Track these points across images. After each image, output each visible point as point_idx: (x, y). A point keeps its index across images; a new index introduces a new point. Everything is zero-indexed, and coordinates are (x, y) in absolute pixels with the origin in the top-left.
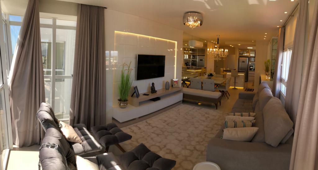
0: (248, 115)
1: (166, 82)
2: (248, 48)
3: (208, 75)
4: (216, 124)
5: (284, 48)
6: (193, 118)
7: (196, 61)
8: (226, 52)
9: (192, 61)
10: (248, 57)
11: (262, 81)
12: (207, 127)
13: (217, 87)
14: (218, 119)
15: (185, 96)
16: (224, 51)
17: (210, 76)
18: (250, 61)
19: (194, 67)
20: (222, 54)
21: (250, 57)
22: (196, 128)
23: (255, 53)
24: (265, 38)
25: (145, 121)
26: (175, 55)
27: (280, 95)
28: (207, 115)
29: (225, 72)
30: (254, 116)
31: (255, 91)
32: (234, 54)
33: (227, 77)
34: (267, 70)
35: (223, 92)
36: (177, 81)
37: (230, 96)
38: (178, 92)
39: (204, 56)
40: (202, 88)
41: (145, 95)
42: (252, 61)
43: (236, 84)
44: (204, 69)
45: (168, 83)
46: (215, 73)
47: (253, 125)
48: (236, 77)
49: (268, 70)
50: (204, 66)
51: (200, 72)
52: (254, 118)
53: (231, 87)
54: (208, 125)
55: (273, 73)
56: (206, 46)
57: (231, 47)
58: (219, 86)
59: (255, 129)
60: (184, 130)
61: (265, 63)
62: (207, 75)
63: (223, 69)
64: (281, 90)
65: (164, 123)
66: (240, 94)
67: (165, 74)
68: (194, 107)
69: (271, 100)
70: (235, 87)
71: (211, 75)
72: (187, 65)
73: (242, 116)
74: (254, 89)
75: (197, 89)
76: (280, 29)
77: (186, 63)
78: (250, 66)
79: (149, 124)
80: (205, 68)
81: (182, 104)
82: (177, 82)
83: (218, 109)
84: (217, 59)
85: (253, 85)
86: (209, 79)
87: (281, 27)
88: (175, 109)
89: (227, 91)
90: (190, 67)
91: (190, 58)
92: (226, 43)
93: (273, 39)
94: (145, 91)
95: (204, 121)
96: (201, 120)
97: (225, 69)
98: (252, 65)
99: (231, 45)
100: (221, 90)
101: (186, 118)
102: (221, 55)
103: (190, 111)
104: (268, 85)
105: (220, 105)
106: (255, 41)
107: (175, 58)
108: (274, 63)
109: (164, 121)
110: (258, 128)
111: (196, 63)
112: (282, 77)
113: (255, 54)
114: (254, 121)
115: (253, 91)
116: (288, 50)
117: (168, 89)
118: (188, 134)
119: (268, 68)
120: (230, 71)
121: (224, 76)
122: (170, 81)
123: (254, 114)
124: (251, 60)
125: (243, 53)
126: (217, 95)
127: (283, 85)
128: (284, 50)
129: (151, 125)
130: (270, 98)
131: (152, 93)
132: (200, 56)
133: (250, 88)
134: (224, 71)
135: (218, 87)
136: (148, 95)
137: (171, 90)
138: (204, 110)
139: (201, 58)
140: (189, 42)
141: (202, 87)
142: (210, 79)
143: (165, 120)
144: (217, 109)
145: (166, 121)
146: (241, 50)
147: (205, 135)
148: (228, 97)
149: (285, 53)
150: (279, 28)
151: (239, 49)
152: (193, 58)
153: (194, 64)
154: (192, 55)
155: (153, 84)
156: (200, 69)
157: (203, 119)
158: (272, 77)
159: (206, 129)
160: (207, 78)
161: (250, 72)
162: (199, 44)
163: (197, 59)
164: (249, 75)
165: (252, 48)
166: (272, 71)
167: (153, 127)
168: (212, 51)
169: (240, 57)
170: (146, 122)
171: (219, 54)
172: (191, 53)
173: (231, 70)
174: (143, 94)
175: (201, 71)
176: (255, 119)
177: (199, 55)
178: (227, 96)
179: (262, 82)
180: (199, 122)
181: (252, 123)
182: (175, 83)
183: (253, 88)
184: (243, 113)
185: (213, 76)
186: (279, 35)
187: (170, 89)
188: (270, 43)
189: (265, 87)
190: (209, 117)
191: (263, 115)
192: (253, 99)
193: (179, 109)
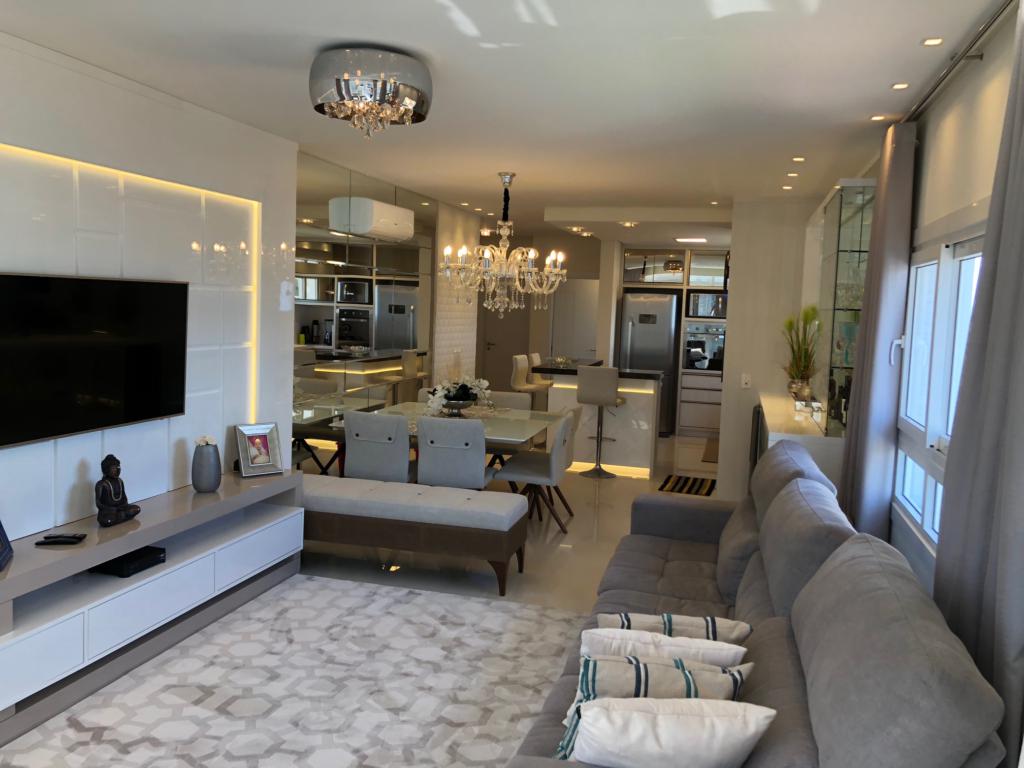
0: (704, 631)
1: (199, 449)
2: (678, 240)
3: (447, 397)
4: (504, 681)
5: (917, 243)
6: (371, 654)
7: (366, 315)
8: (555, 264)
9: (342, 313)
10: (679, 292)
11: (773, 439)
12: (455, 700)
13: (498, 466)
14: (516, 649)
15: (316, 523)
16: (540, 263)
17: (455, 398)
18: (687, 315)
19: (356, 349)
20: (531, 280)
21: (689, 292)
22: (396, 711)
23: (727, 268)
24: (790, 181)
25: (61, 720)
26: (246, 281)
27: (889, 525)
28: (449, 634)
29: (537, 376)
30: (739, 642)
31: (727, 492)
32: (595, 274)
33: (554, 405)
34: (800, 368)
35: (532, 491)
36: (264, 438)
37: (571, 514)
38: (279, 501)
39: (416, 284)
40: (413, 476)
41: (51, 541)
42: (701, 312)
43: (605, 445)
44: (418, 362)
45: (211, 450)
46: (485, 383)
47: (741, 692)
48: (604, 407)
49: (807, 367)
50: (415, 346)
51: (395, 378)
52: (742, 650)
53: (579, 467)
54: (461, 689)
55: (845, 392)
56: (427, 227)
57: (577, 236)
58: (506, 457)
59: (755, 717)
60: (329, 731)
61: (791, 326)
62: (441, 393)
63: (530, 360)
64: (898, 494)
65: (197, 702)
66: (637, 508)
67: (189, 396)
68: (371, 587)
69: (846, 551)
70: (598, 461)
71: (462, 396)
72: (309, 341)
73: (670, 635)
74: (714, 482)
75: (386, 479)
76: (891, 131)
77: (309, 327)
78: (691, 344)
79: (98, 734)
80: (419, 355)
81: (299, 577)
82: (266, 446)
83: (509, 593)
84: (500, 304)
85: (711, 456)
86: (451, 415)
87: (896, 123)
88: (260, 611)
89: (556, 488)
90: (333, 348)
91: (330, 298)
92: (551, 216)
93: (842, 190)
94: (52, 517)
95: (437, 668)
96: (419, 662)
97: (537, 360)
98: (703, 338)
99: (575, 229)
100: (524, 478)
101: (331, 660)
102: (523, 283)
103: (351, 612)
104: (814, 459)
105: (521, 570)
106: (727, 204)
107: (247, 295)
108: (850, 331)
109: (199, 694)
110: (772, 712)
111: (367, 326)
112: (902, 414)
113: (726, 277)
114: (746, 668)
115: (708, 493)
116: (945, 254)
117: (212, 490)
118: (356, 751)
119: (808, 356)
120: (574, 372)
121: (538, 401)
122: (218, 439)
123: (742, 627)
124: (696, 306)
125: (643, 271)
126: (502, 509)
127: (910, 461)
128: (917, 255)
129: (107, 735)
130: (833, 538)
131: (104, 524)
132: (392, 289)
133: (692, 475)
134: (535, 370)
135: (503, 463)
136: (75, 540)
137: (230, 497)
138: (433, 602)
139: (397, 294)
140: (333, 204)
141: (413, 466)
142: (459, 415)
143: (201, 688)
144: (502, 593)
145: (208, 691)
146: (636, 252)
147: (452, 750)
148: (563, 521)
149: (925, 274)
150: (886, 125)
151: (622, 244)
152: (346, 299)
153: (353, 330)
154: (340, 280)
155: (110, 465)
156: (397, 359)
157: (434, 653)
158: (834, 413)
159: (450, 711)
160: (442, 414)
161: (687, 379)
162: (389, 222)
163: (371, 302)
164: (683, 395)
165: (703, 240)
166: (831, 373)
167: (125, 749)
168: (467, 259)
169: (627, 291)
170: (74, 724)
171: (511, 279)
172: (337, 270)
173: (580, 367)
174: (41, 538)
175: (398, 373)
176: (744, 660)
177: (379, 282)
178: (553, 513)
179: (771, 444)
180: (406, 675)
181: (735, 680)
182: (253, 451)
183: (710, 477)
184: (676, 618)
185: (474, 398)
186: (880, 160)
187: (220, 490)
188: (820, 209)
189: (800, 474)
190: (459, 642)
191: (791, 637)
192: (717, 543)
193: (285, 610)
